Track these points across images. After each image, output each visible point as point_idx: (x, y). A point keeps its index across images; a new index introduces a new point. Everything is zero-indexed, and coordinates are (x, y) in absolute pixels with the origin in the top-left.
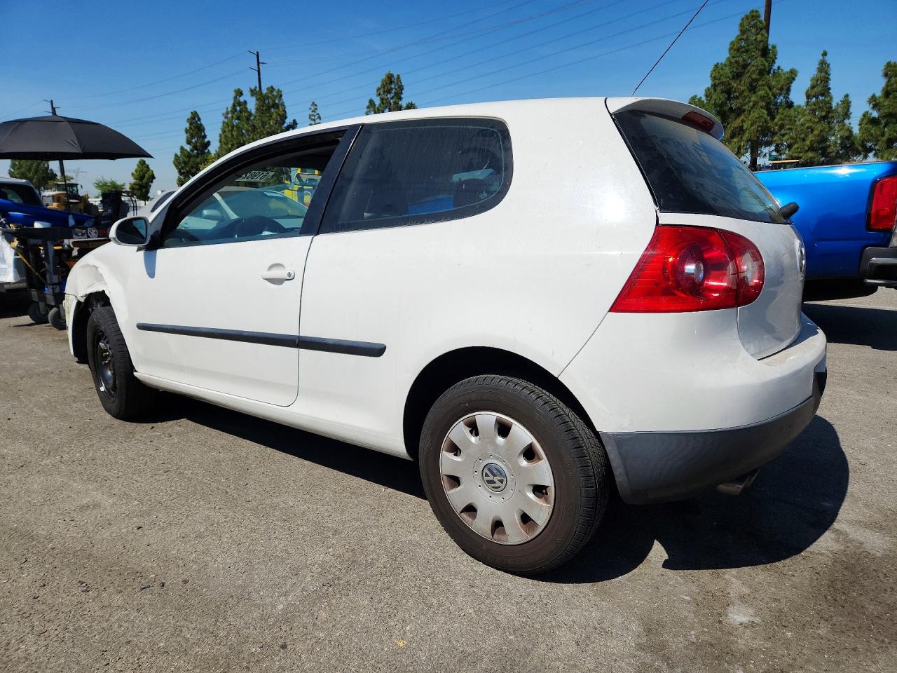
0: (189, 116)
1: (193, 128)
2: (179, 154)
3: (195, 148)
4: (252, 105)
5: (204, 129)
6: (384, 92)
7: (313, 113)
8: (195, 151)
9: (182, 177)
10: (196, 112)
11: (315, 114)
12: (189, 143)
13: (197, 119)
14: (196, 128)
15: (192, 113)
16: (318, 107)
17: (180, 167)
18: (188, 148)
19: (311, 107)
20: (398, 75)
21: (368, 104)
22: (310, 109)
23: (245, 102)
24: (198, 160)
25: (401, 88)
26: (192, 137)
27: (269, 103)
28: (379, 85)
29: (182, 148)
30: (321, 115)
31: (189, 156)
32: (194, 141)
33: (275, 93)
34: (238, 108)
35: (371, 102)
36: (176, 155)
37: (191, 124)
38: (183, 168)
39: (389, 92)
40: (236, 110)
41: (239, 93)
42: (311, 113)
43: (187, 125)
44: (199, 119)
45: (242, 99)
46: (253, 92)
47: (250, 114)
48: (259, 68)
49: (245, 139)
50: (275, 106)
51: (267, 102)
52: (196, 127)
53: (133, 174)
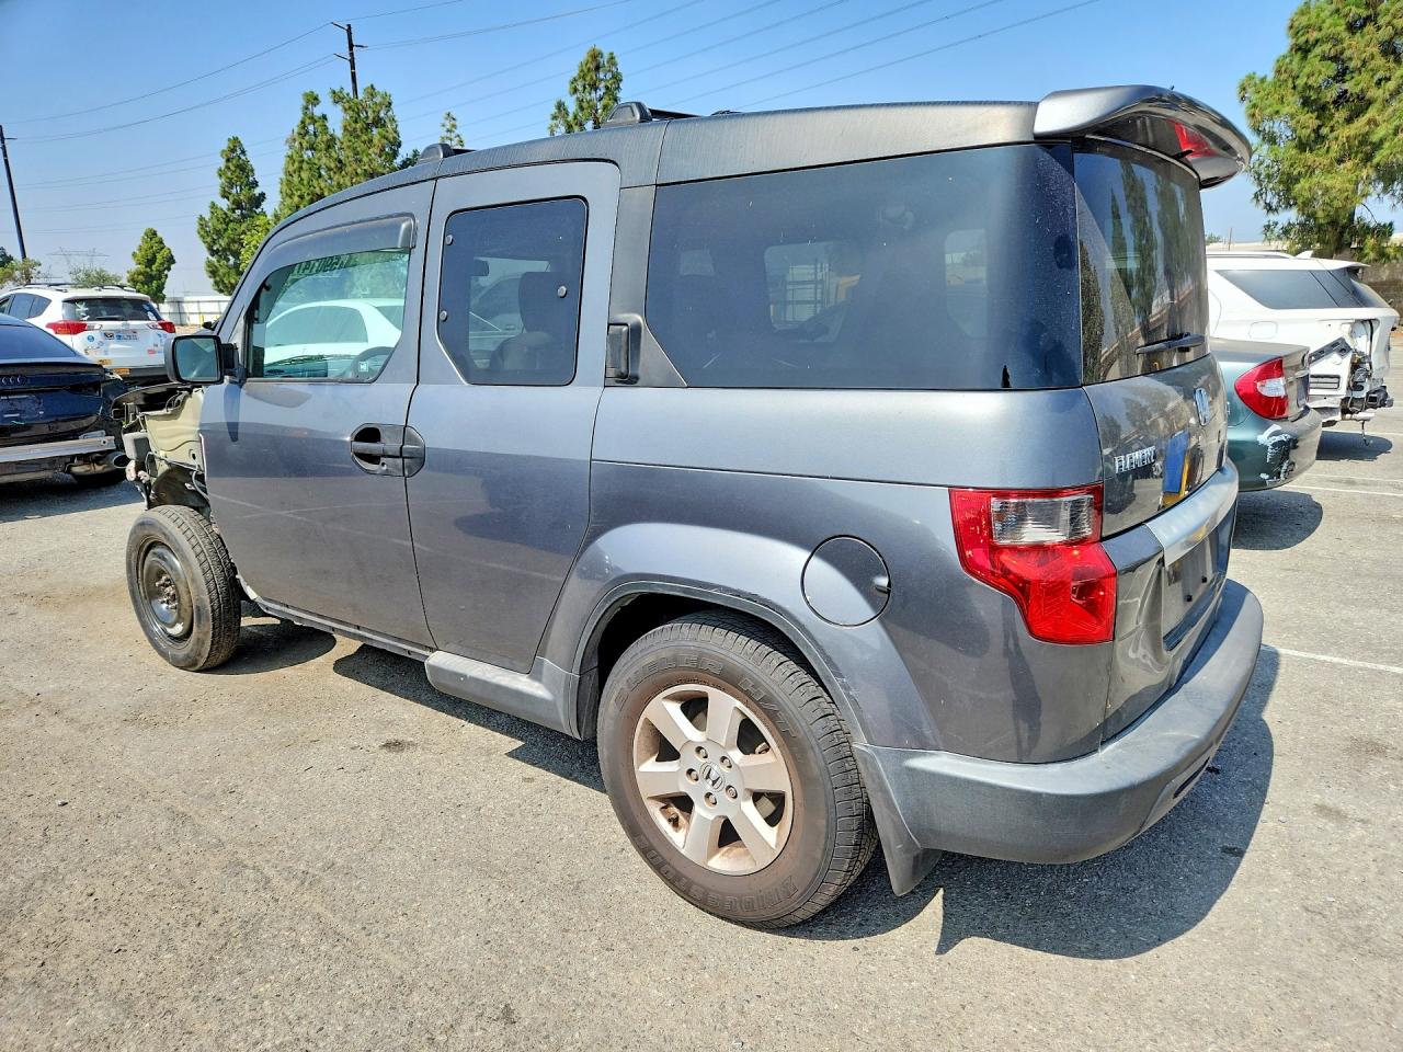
0: (225, 145)
1: (233, 168)
2: (207, 216)
3: (238, 205)
4: (337, 120)
5: (252, 170)
6: (585, 88)
7: (448, 134)
8: (238, 212)
9: (214, 259)
10: (236, 139)
11: (453, 135)
12: (225, 195)
13: (239, 152)
14: (238, 169)
15: (229, 140)
16: (457, 123)
17: (209, 239)
18: (224, 204)
19: (443, 121)
20: (612, 54)
21: (554, 110)
22: (443, 126)
23: (324, 117)
24: (244, 227)
25: (617, 78)
26: (232, 185)
27: (367, 117)
28: (575, 74)
29: (213, 205)
30: (463, 138)
31: (226, 220)
32: (234, 191)
33: (378, 99)
34: (311, 128)
35: (560, 106)
36: (201, 218)
37: (228, 160)
38: (214, 241)
39: (594, 87)
40: (307, 132)
41: (313, 99)
42: (445, 134)
43: (222, 163)
44: (243, 152)
45: (317, 111)
46: (337, 98)
47: (333, 139)
48: (352, 54)
49: (323, 185)
50: (378, 122)
51: (363, 115)
52: (237, 166)
53: (134, 255)
